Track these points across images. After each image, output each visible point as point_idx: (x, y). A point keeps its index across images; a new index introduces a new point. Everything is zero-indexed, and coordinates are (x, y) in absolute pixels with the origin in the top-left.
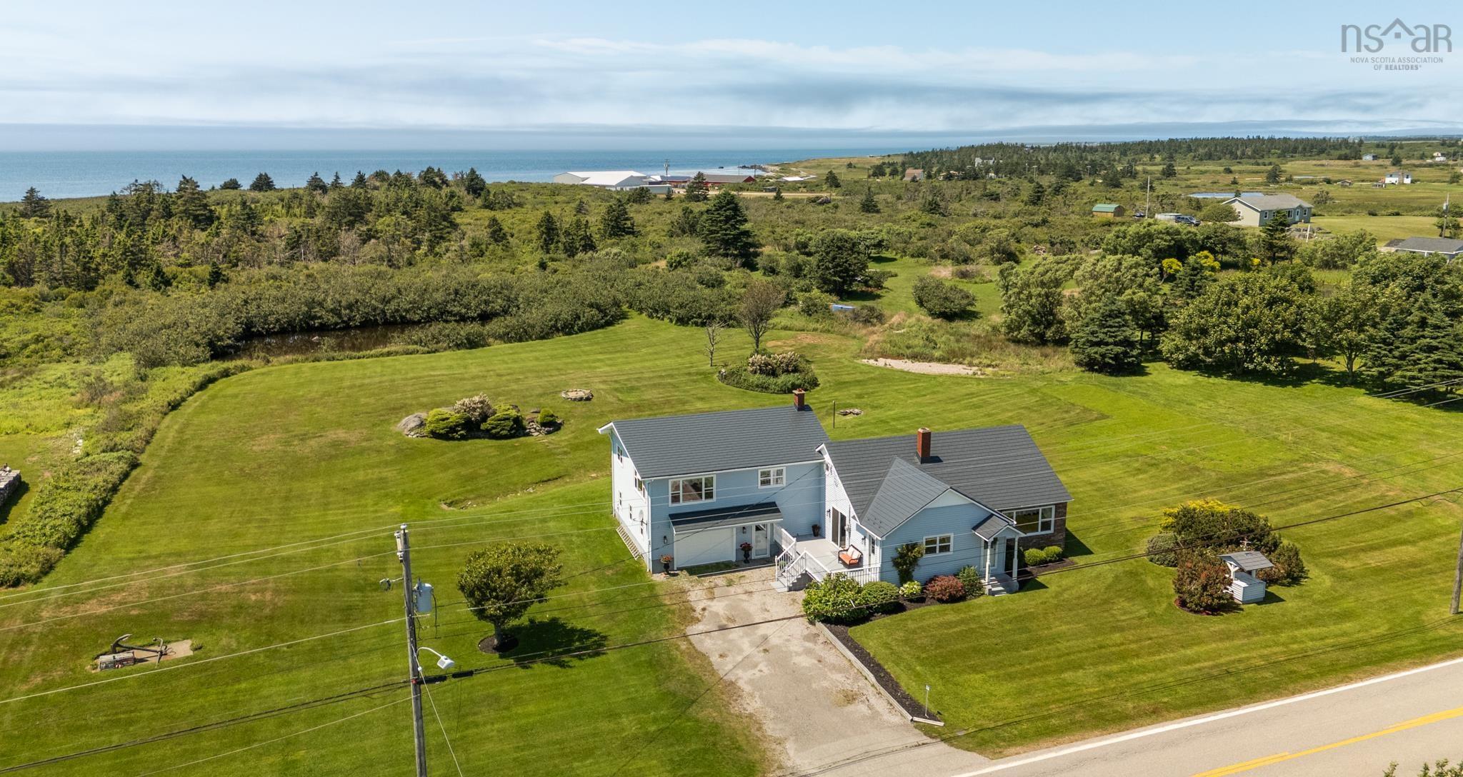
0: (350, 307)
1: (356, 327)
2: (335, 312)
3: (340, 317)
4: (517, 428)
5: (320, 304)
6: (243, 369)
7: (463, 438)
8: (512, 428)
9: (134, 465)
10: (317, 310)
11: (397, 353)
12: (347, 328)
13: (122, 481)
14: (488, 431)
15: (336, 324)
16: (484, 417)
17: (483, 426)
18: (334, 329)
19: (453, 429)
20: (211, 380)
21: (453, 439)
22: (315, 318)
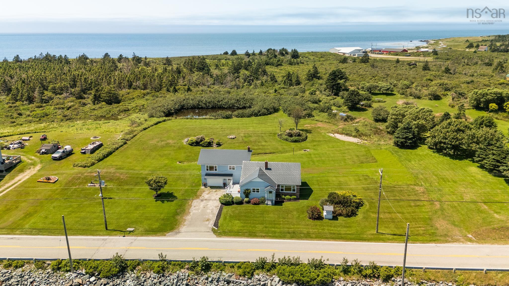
0: (209, 103)
1: (210, 108)
2: (205, 104)
3: (206, 106)
4: (209, 145)
5: (202, 101)
6: (169, 120)
7: (195, 146)
8: (207, 145)
9: (125, 143)
10: (200, 103)
11: (207, 119)
12: (208, 108)
13: (120, 147)
14: (201, 145)
15: (205, 107)
16: (201, 141)
17: (200, 143)
18: (204, 109)
19: (193, 143)
20: (160, 122)
21: (193, 146)
22: (200, 105)
